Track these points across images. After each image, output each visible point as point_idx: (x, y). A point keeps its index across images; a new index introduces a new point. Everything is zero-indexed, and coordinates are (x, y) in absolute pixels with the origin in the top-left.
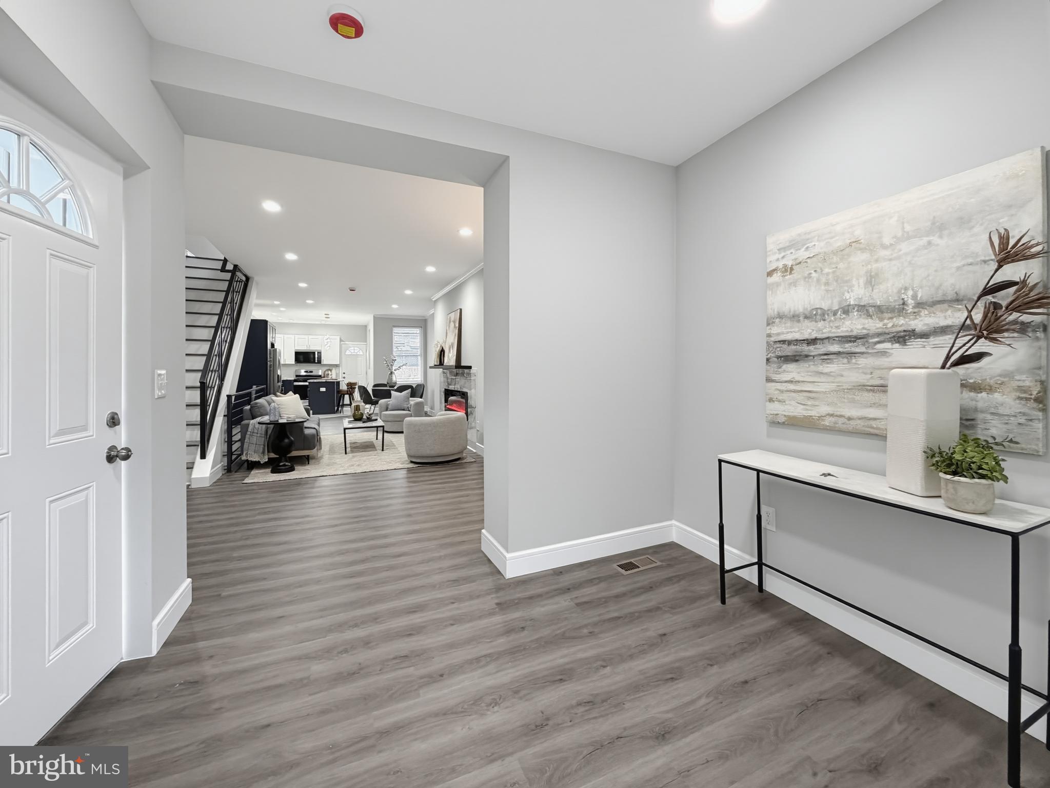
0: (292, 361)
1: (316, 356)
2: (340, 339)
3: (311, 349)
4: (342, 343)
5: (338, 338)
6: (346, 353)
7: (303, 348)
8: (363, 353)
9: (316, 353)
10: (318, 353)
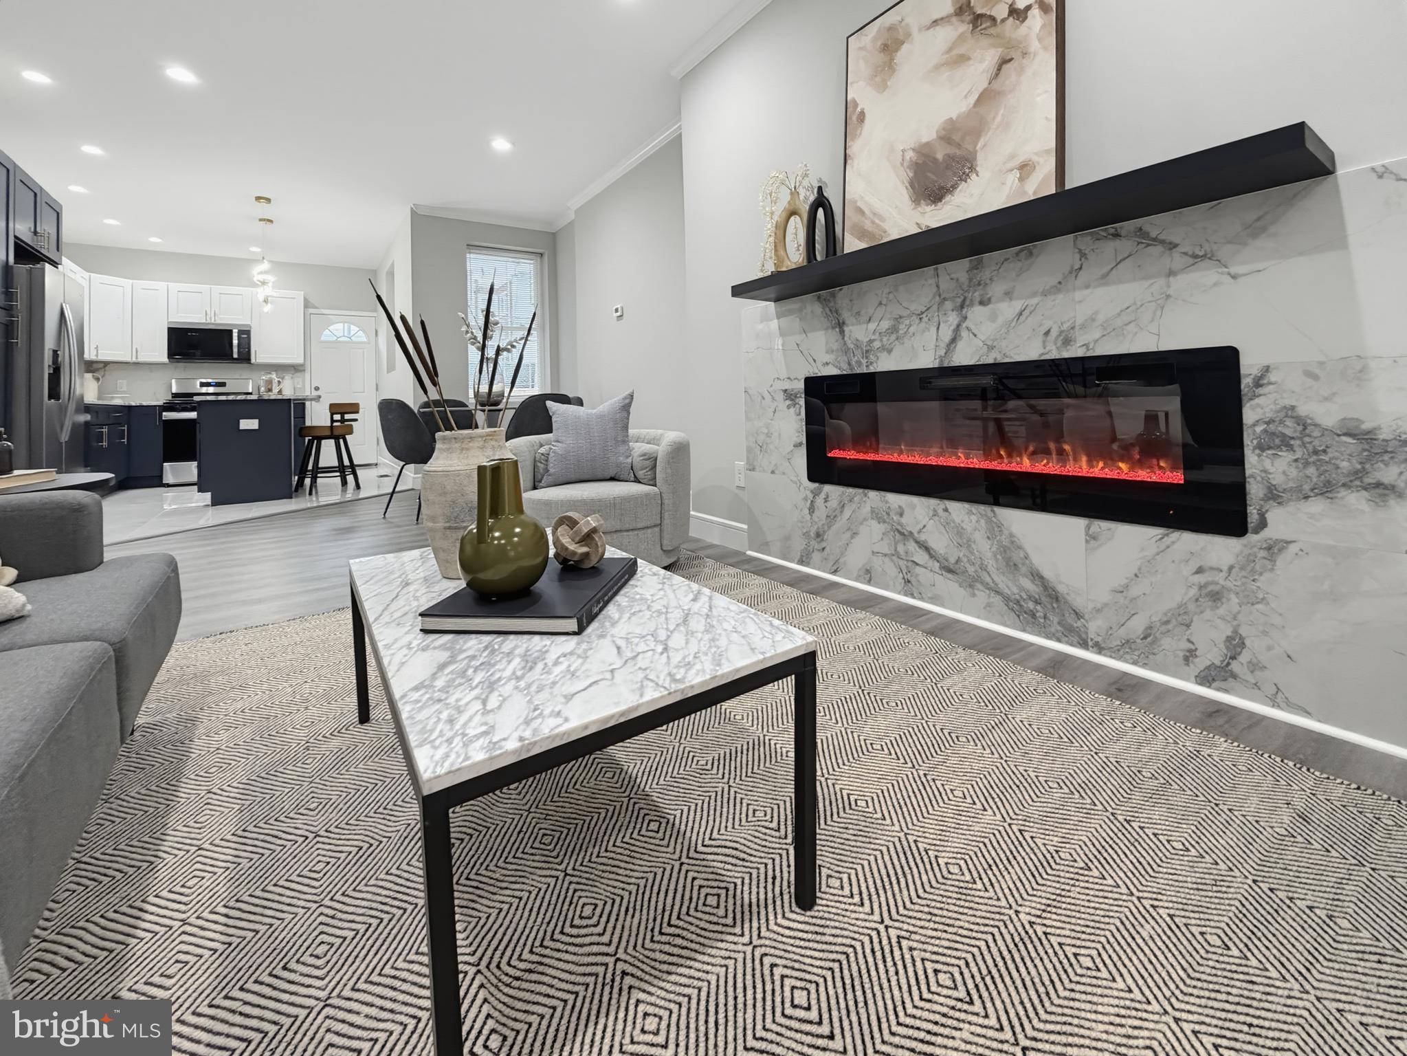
0: (162, 355)
1: (235, 342)
2: (306, 301)
3: (218, 321)
4: (311, 311)
5: (300, 295)
6: (323, 338)
7: (194, 316)
8: (368, 336)
9: (235, 335)
10: (240, 332)
